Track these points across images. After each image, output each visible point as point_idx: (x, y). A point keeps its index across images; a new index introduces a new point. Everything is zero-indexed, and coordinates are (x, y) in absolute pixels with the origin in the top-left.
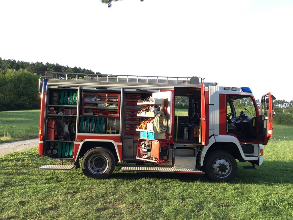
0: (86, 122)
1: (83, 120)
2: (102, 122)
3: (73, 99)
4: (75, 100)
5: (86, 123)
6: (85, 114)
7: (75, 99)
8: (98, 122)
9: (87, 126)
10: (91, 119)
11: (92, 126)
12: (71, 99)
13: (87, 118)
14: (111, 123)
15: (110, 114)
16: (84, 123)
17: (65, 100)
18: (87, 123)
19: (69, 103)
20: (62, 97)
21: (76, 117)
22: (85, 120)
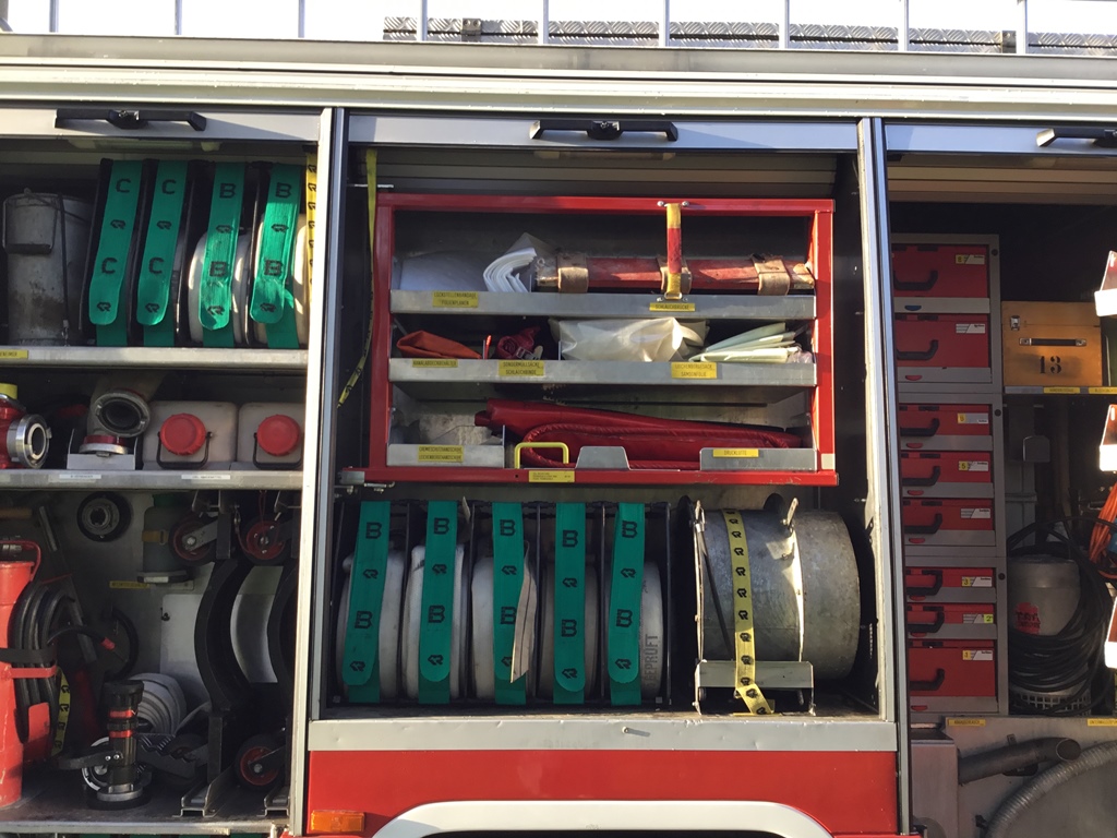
0: (418, 555)
1: (384, 541)
2: (629, 551)
3: (249, 272)
4: (274, 287)
5: (418, 577)
6: (402, 455)
7: (277, 268)
8: (569, 561)
9: (436, 613)
10: (483, 515)
11: (505, 616)
12: (220, 269)
13: (437, 509)
14: (738, 561)
15: (719, 452)
16: (394, 569)
17: (145, 278)
18: (439, 570)
19: (207, 316)
20: (114, 243)
21: (294, 496)
22: (408, 532)
